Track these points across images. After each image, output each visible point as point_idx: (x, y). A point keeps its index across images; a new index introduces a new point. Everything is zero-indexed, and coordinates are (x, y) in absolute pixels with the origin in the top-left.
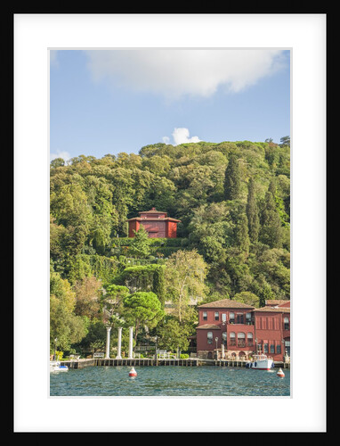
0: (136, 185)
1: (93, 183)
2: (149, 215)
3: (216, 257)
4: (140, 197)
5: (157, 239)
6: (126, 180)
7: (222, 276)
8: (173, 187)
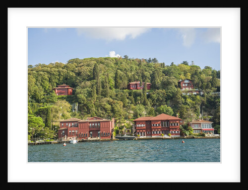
0: (59, 75)
1: (41, 75)
2: (61, 87)
3: (82, 102)
4: (61, 79)
5: (63, 96)
6: (55, 73)
7: (84, 109)
8: (75, 75)
